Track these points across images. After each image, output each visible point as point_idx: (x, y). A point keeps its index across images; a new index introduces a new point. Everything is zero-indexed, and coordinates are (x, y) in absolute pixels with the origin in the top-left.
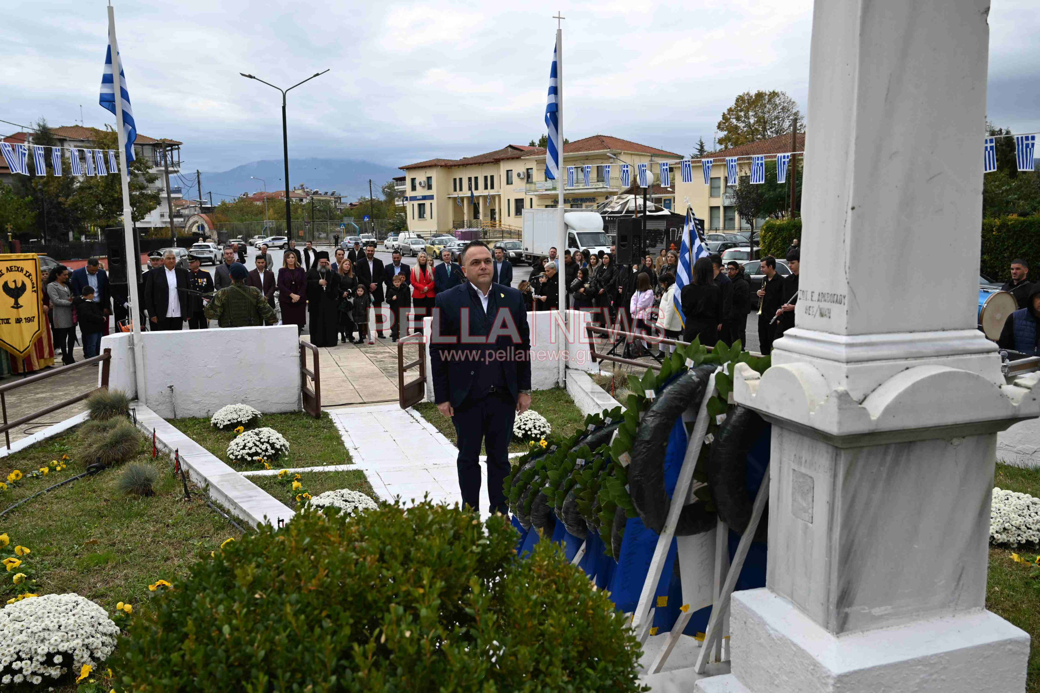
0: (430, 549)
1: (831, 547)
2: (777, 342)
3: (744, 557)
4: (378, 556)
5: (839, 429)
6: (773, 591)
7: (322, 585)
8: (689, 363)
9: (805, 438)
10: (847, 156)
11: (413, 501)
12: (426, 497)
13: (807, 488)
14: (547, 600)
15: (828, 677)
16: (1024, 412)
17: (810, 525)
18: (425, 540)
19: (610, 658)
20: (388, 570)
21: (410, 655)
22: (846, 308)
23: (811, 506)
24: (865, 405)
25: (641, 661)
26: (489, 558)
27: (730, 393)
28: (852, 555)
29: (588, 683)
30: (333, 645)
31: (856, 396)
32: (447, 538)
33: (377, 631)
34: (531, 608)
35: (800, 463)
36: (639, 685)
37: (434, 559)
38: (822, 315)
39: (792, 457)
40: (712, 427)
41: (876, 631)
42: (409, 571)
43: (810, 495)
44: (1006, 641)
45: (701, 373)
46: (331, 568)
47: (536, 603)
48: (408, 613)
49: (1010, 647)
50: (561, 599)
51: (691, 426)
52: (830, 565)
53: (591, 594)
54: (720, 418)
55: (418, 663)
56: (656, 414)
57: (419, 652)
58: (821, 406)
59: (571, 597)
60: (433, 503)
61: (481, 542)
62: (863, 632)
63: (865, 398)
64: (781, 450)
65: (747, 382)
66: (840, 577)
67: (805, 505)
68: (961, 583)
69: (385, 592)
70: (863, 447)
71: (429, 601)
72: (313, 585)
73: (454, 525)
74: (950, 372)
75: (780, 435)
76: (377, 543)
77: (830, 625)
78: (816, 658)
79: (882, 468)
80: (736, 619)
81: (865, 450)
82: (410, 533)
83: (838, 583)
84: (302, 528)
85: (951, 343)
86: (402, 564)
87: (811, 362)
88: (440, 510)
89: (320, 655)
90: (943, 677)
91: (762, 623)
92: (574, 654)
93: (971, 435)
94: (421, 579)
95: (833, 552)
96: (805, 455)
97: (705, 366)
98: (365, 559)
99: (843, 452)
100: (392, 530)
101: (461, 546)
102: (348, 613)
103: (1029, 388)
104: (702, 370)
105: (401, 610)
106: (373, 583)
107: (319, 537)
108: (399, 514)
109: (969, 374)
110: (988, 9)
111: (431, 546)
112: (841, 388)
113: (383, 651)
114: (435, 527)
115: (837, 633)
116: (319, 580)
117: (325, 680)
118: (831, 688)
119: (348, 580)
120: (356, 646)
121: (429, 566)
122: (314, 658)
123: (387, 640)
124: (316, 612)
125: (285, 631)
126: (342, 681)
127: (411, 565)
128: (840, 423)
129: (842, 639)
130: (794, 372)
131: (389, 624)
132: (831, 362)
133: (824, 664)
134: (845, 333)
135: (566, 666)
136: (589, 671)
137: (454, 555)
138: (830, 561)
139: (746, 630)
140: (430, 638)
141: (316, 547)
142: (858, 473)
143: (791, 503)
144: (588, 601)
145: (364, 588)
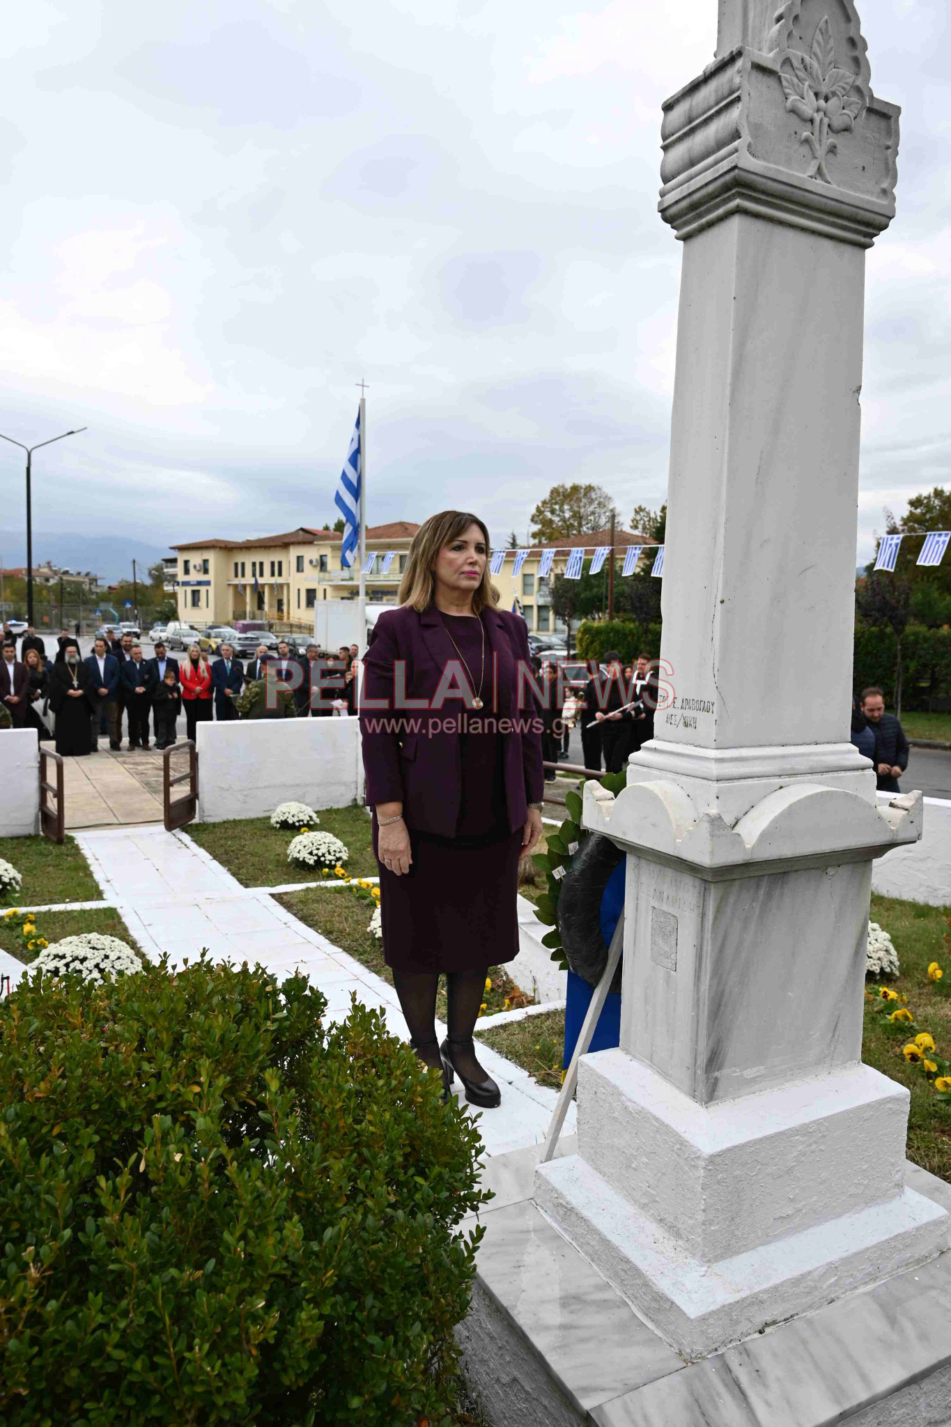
0: (209, 1032)
1: (698, 1000)
2: (633, 756)
3: (599, 1013)
4: (136, 1045)
5: (711, 859)
6: (627, 1052)
7: (54, 1092)
9: (667, 869)
10: (716, 542)
11: (186, 961)
12: (203, 955)
13: (669, 929)
14: (364, 1089)
15: (698, 1158)
16: (902, 836)
17: (673, 973)
18: (202, 1017)
19: (444, 1159)
20: (150, 1062)
21: (180, 1187)
22: (715, 716)
23: (674, 950)
24: (737, 829)
25: (481, 1159)
26: (287, 1034)
27: (578, 817)
28: (722, 1008)
29: (418, 1196)
30: (68, 1182)
31: (728, 820)
32: (233, 1014)
33: (134, 1157)
34: (344, 1101)
35: (661, 900)
36: (480, 1191)
37: (215, 1044)
38: (686, 725)
39: (651, 893)
41: (747, 1097)
42: (180, 1063)
43: (674, 937)
44: (885, 1099)
46: (67, 1064)
47: (350, 1094)
48: (178, 1124)
49: (889, 1106)
50: (381, 1087)
52: (698, 1021)
53: (421, 1078)
54: (573, 847)
55: (192, 1197)
57: (193, 1183)
58: (688, 833)
59: (394, 1083)
60: (212, 964)
61: (278, 1015)
62: (734, 1099)
63: (737, 823)
64: (638, 882)
65: (599, 803)
66: (709, 1035)
67: (667, 949)
68: (837, 1033)
69: (145, 1095)
70: (735, 880)
71: (208, 1105)
72: (42, 1089)
73: (241, 998)
74: (828, 792)
75: (637, 866)
76: (136, 1025)
77: (696, 1094)
78: (683, 1135)
79: (754, 905)
81: (737, 883)
82: (181, 1006)
83: (706, 1044)
84: (29, 1005)
85: (825, 758)
86: (171, 1052)
87: (674, 780)
88: (222, 974)
89: (48, 1198)
90: (822, 1147)
91: (616, 1092)
92: (400, 1159)
93: (848, 863)
94: (196, 1073)
95: (701, 1006)
96: (668, 890)
99: (712, 886)
100: (158, 1007)
101: (253, 1024)
102: (90, 1130)
103: (906, 810)
105: (168, 1119)
106: (129, 1082)
107: (52, 1017)
108: (166, 983)
109: (845, 794)
110: (860, 387)
111: (210, 1027)
112: (714, 811)
113: (141, 1182)
114: (216, 1000)
115: (705, 1103)
116: (50, 1082)
117: (54, 1236)
118: (702, 1171)
119: (95, 1082)
120: (102, 1181)
121: (208, 1057)
122: (38, 1202)
123: (147, 1166)
124: (44, 1130)
126: (80, 1234)
127: (183, 1054)
128: (712, 853)
129: (711, 1109)
130: (656, 792)
131: (152, 1144)
132: (698, 780)
133: (692, 1142)
134: (714, 746)
135: (391, 1178)
136: (419, 1180)
137: (242, 1037)
138: (698, 1016)
139: (597, 1101)
140: (209, 1160)
141: (48, 1033)
142: (729, 910)
143: (649, 947)
144: (416, 1085)
145: (116, 1092)
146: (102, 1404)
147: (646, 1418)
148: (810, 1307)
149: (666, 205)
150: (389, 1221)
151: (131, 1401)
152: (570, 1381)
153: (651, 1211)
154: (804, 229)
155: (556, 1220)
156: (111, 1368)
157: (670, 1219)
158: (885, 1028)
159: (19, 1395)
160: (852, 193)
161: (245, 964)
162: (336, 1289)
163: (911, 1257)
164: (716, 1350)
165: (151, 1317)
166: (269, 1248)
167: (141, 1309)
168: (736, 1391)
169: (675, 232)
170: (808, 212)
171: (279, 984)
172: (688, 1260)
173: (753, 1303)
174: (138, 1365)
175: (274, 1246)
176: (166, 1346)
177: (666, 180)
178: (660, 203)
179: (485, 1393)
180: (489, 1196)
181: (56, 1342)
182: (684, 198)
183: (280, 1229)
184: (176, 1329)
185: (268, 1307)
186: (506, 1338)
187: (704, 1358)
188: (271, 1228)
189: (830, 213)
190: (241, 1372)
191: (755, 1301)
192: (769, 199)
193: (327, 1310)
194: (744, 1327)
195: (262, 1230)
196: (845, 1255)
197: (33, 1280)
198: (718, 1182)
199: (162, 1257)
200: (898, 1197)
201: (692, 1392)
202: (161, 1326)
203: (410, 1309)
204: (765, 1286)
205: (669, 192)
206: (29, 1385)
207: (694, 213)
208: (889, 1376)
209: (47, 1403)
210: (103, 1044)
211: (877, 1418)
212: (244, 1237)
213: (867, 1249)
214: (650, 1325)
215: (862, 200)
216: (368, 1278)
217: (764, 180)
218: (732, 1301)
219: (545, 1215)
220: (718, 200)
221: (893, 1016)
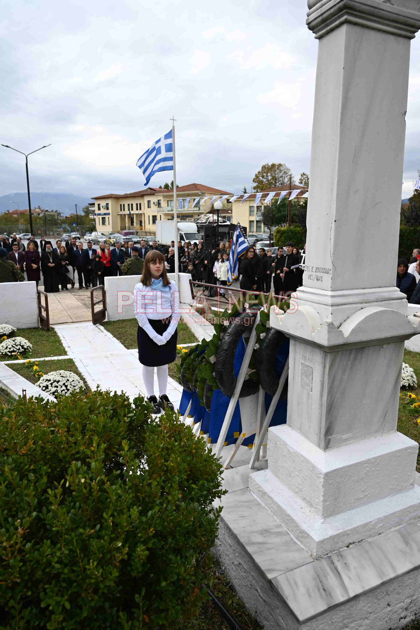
0: (98, 423)
1: (322, 405)
3: (275, 408)
4: (66, 429)
5: (328, 343)
6: (290, 426)
7: (30, 450)
9: (308, 347)
10: (332, 192)
12: (98, 386)
13: (309, 373)
14: (169, 446)
15: (321, 473)
16: (419, 330)
17: (310, 392)
18: (95, 417)
19: (205, 476)
20: (72, 437)
21: (84, 493)
22: (331, 276)
23: (311, 383)
24: (340, 329)
25: (222, 476)
26: (135, 423)
27: (267, 322)
28: (333, 408)
29: (193, 493)
30: (35, 491)
31: (336, 324)
32: (109, 416)
33: (63, 481)
34: (160, 452)
35: (305, 360)
36: (222, 490)
37: (100, 430)
38: (318, 280)
39: (301, 357)
40: (258, 340)
41: (344, 447)
42: (85, 437)
43: (311, 376)
44: (407, 447)
45: (252, 311)
46: (35, 439)
47: (163, 449)
48: (84, 465)
50: (177, 446)
51: (247, 340)
52: (321, 414)
53: (194, 442)
54: (262, 335)
55: (90, 497)
56: (230, 335)
57: (90, 492)
58: (318, 330)
59: (182, 444)
60: (101, 391)
61: (130, 415)
62: (337, 448)
63: (340, 325)
64: (295, 352)
65: (277, 316)
66: (326, 420)
67: (308, 382)
68: (386, 419)
69: (70, 452)
70: (338, 351)
71: (97, 456)
72: (25, 450)
74: (384, 311)
75: (295, 345)
76: (65, 421)
77: (321, 445)
78: (314, 463)
79: (348, 362)
80: (271, 441)
81: (340, 353)
82: (86, 412)
83: (326, 424)
84: (21, 411)
85: (384, 294)
86: (81, 432)
87: (312, 306)
88: (105, 396)
89: (26, 498)
90: (377, 469)
91: (285, 444)
92: (185, 477)
93: (393, 343)
94: (92, 442)
95: (323, 407)
96: (308, 355)
98: (58, 430)
99: (329, 354)
100: (75, 412)
101: (118, 419)
102: (47, 467)
104: (253, 309)
105: (79, 464)
106: (63, 446)
107: (31, 415)
108: (79, 401)
109: (393, 311)
110: (406, 112)
112: (329, 320)
113: (67, 491)
115: (325, 450)
116: (28, 447)
117: (29, 514)
118: (322, 479)
119: (48, 446)
120: (49, 491)
121: (97, 435)
122: (22, 500)
123: (70, 484)
124: (26, 467)
125: (4, 483)
126: (40, 515)
127: (87, 433)
128: (329, 339)
129: (327, 452)
130: (303, 311)
131: (71, 475)
132: (323, 306)
133: (318, 467)
134: (330, 290)
135: (181, 487)
136: (194, 486)
137: (113, 426)
138: (321, 412)
139: (276, 447)
140: (97, 482)
141: (28, 424)
142: (336, 366)
143: (300, 380)
144: (193, 445)
145: (57, 450)
146: (52, 586)
147: (296, 583)
148: (370, 536)
149: (310, 21)
150: (178, 507)
151: (64, 585)
152: (263, 566)
153: (300, 495)
154: (379, 30)
155: (258, 497)
156: (55, 572)
157: (308, 499)
158: (409, 410)
159: (17, 582)
160: (404, 9)
161: (116, 392)
162: (154, 536)
163: (417, 515)
164: (327, 554)
165: (70, 550)
166: (123, 520)
167: (67, 547)
168: (336, 572)
169: (314, 35)
170: (381, 20)
171: (131, 401)
172: (316, 517)
173: (344, 535)
174: (66, 571)
175: (126, 519)
176: (79, 563)
177: (310, 7)
178: (307, 20)
179: (228, 567)
180: (226, 492)
181: (31, 561)
182: (319, 16)
183: (129, 511)
184: (82, 555)
185: (123, 546)
186: (236, 547)
187: (322, 558)
188: (125, 511)
189: (393, 21)
190: (111, 575)
191: (345, 534)
192: (362, 15)
193: (150, 546)
194: (340, 544)
195: (121, 512)
196: (386, 514)
197: (20, 534)
198: (330, 484)
199: (76, 524)
200: (411, 490)
201: (316, 572)
202: (75, 554)
203: (188, 544)
204: (349, 528)
205: (311, 14)
206: (21, 577)
207: (324, 24)
208: (404, 567)
209: (29, 584)
210: (52, 429)
211: (398, 584)
212: (113, 515)
213: (396, 512)
214: (298, 543)
215: (410, 13)
216: (169, 530)
217: (359, 5)
218: (335, 534)
219: (254, 495)
220: (336, 16)
221: (413, 405)
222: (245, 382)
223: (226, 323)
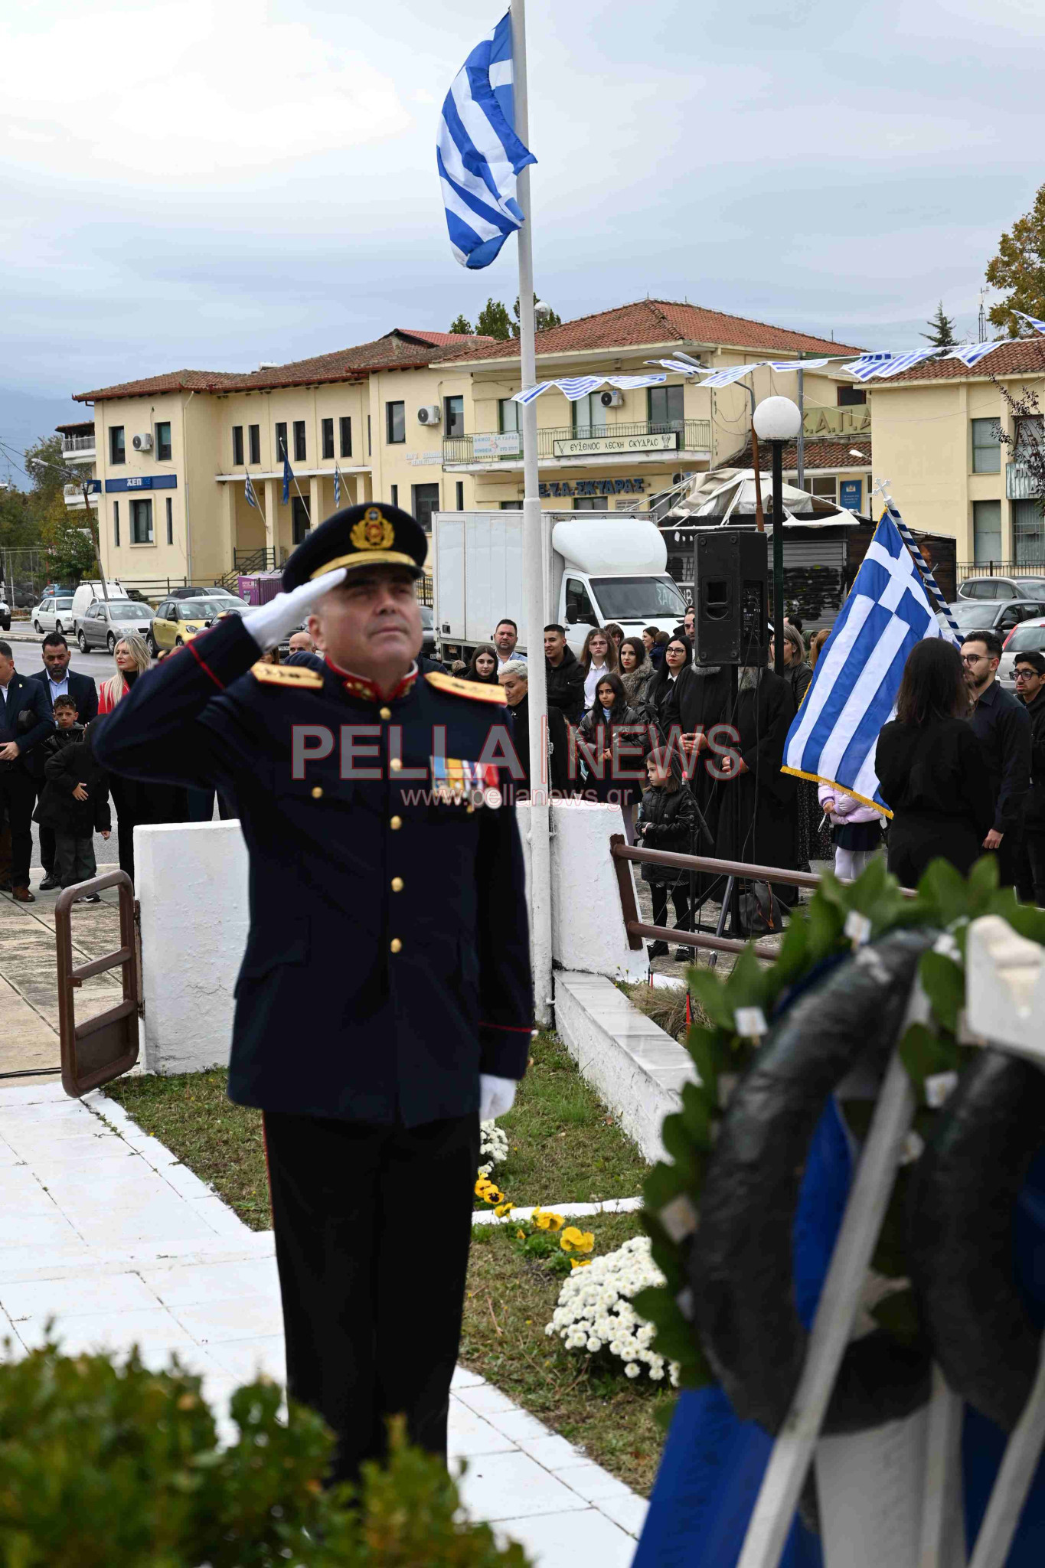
8: (857, 927)
12: (48, 1329)
27: (960, 1012)
32: (93, 1449)
40: (922, 1116)
45: (896, 959)
51: (863, 1115)
54: (939, 1087)
56: (775, 1083)
60: (70, 1349)
65: (1003, 976)
73: (119, 1416)
97: (901, 936)
104: (899, 947)
161: (135, 1352)
171: (218, 1395)
222: (855, 1355)
223: (750, 1022)
